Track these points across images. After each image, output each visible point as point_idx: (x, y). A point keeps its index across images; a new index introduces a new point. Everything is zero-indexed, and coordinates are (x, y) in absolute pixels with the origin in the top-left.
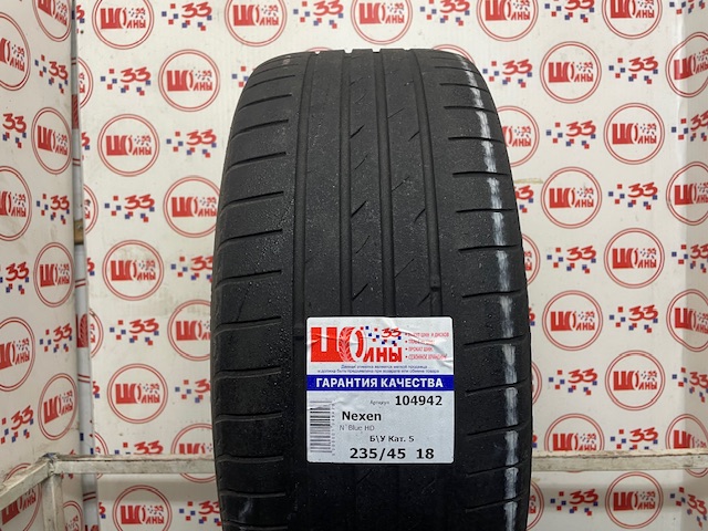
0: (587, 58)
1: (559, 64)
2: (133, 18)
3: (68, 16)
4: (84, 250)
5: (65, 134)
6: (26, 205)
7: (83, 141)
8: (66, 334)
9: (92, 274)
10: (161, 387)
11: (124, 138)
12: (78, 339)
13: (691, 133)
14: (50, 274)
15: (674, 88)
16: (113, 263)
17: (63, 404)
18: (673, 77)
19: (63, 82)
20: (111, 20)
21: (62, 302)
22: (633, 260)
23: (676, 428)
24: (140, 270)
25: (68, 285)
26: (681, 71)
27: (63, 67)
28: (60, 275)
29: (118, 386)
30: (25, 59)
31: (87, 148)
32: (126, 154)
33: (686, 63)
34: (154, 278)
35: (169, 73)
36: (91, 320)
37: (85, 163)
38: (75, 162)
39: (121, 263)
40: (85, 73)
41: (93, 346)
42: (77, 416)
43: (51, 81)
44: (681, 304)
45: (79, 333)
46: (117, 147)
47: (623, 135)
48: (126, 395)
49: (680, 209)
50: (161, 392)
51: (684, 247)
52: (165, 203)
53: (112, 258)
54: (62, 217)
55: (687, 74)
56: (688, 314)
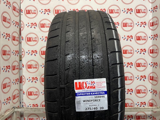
0: (131, 22)
1: (125, 23)
2: (33, 12)
3: (19, 11)
4: (22, 62)
5: (18, 37)
6: (10, 53)
7: (22, 38)
8: (18, 80)
9: (23, 67)
10: (38, 92)
11: (31, 38)
12: (20, 81)
13: (153, 38)
14: (14, 67)
15: (150, 28)
16: (28, 65)
17: (17, 96)
18: (149, 26)
19: (18, 26)
20: (28, 12)
21: (17, 73)
22: (141, 65)
23: (150, 102)
24: (34, 66)
25: (18, 70)
26: (151, 25)
27: (18, 22)
28: (17, 67)
29: (29, 92)
30: (10, 21)
31: (23, 40)
32: (31, 41)
33: (153, 23)
34: (37, 68)
35: (41, 24)
36: (23, 77)
37: (22, 43)
38: (20, 43)
39: (30, 65)
40: (23, 24)
41: (23, 83)
42: (19, 98)
43: (15, 26)
44: (151, 75)
45: (20, 80)
46: (29, 40)
47: (139, 38)
48: (30, 94)
49: (151, 54)
50: (38, 93)
51: (152, 63)
52: (40, 52)
53: (28, 64)
54: (17, 55)
55: (153, 25)
56: (153, 77)
